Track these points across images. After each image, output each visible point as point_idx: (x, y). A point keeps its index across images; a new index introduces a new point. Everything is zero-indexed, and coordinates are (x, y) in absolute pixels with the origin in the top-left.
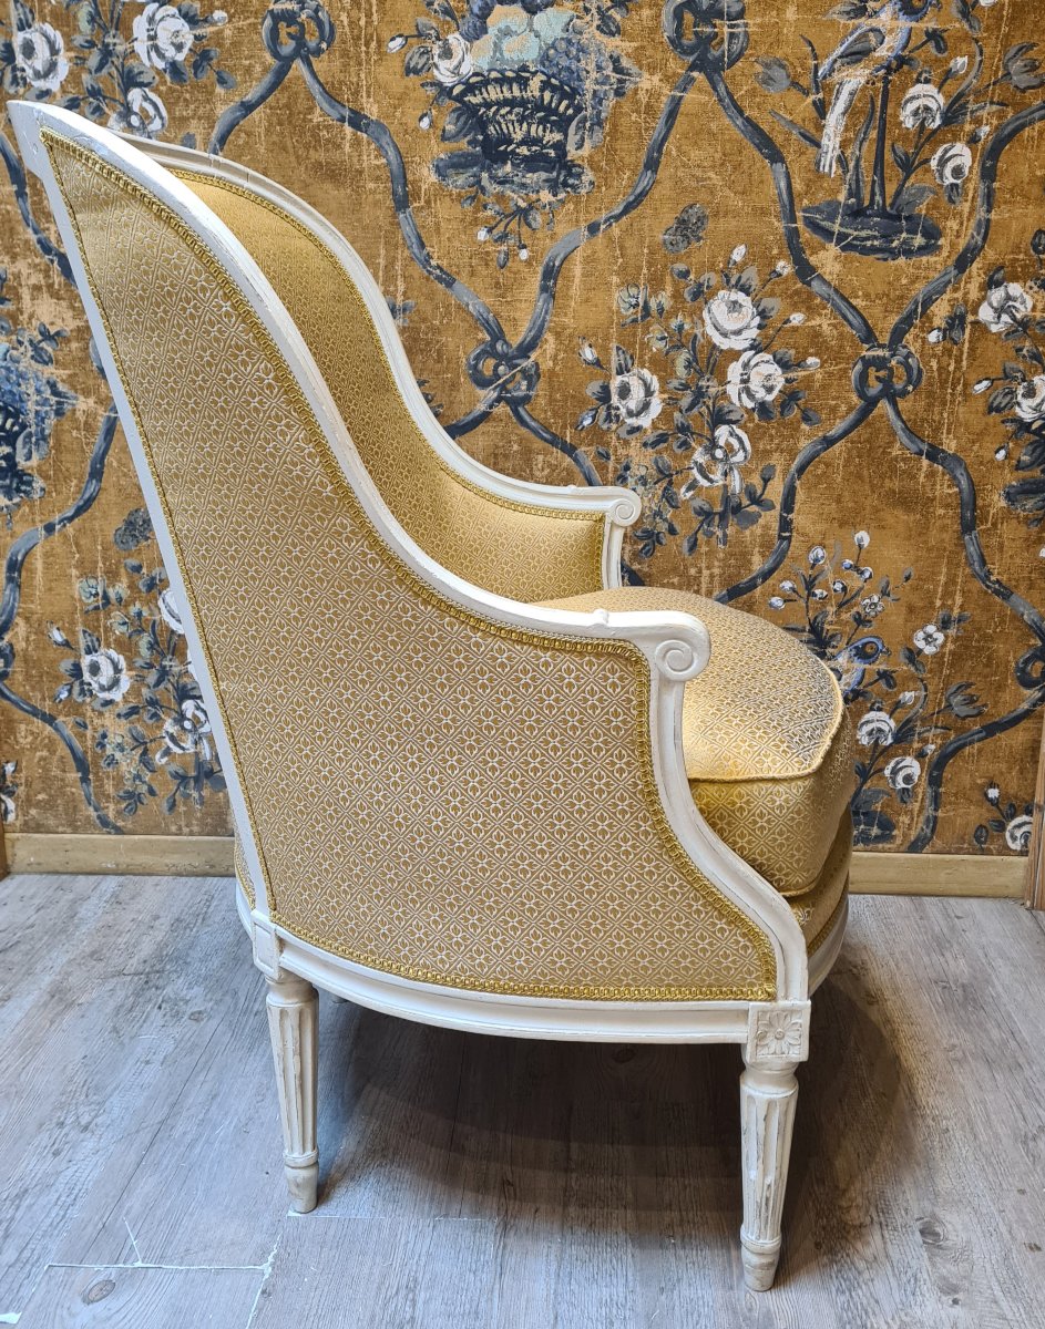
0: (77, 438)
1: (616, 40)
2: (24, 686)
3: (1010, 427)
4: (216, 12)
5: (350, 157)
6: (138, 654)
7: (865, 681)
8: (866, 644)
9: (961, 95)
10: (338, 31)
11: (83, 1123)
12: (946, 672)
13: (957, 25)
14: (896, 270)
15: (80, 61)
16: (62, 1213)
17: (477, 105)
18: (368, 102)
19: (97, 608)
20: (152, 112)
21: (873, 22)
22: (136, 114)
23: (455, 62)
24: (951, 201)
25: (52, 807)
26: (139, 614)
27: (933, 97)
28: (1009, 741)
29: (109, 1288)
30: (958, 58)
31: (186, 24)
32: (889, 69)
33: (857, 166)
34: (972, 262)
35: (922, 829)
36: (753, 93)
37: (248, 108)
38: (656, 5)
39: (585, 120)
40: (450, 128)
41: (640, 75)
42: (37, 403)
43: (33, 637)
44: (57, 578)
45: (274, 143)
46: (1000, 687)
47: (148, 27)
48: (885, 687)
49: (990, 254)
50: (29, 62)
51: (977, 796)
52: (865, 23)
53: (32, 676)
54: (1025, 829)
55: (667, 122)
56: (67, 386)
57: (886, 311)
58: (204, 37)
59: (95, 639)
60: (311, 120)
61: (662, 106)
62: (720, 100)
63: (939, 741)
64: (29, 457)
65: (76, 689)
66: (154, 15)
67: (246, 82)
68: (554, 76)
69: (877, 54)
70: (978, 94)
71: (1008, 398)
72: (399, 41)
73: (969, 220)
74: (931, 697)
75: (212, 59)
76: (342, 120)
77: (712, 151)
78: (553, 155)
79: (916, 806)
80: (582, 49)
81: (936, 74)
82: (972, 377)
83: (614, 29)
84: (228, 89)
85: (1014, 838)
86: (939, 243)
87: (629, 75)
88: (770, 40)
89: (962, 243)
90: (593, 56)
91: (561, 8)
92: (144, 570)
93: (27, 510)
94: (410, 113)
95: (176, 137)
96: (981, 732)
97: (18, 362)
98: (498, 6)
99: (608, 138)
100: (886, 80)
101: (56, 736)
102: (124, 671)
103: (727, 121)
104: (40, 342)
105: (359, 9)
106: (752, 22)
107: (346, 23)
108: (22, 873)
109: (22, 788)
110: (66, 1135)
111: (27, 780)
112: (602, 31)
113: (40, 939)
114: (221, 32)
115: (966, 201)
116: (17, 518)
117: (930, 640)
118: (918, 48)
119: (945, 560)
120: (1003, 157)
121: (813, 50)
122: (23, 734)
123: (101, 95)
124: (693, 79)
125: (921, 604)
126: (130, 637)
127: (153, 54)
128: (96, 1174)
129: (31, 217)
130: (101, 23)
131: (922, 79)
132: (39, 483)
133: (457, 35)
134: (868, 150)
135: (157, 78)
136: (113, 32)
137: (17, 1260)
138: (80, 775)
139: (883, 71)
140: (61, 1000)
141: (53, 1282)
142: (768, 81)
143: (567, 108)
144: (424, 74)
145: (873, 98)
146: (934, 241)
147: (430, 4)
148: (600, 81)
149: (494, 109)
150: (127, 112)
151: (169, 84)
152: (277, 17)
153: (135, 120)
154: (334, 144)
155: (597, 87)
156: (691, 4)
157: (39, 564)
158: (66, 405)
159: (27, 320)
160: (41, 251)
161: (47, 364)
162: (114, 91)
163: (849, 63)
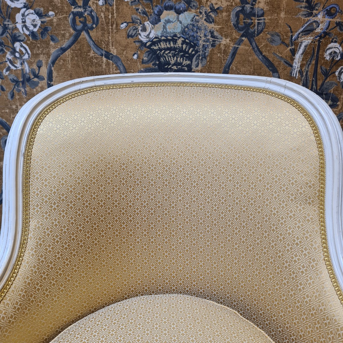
1: (212, 25)
4: (50, 12)
5: (105, 69)
10: (100, 20)
17: (156, 50)
18: (112, 48)
20: (24, 51)
21: (315, 19)
22: (18, 52)
23: (147, 33)
27: (337, 48)
31: (38, 17)
32: (321, 37)
33: (307, 74)
36: (266, 46)
37: (64, 50)
38: (229, 11)
39: (199, 56)
40: (145, 58)
41: (222, 39)
45: (74, 64)
47: (22, 18)
52: (312, 19)
55: (232, 57)
58: (45, 22)
60: (89, 55)
61: (230, 51)
62: (253, 49)
66: (24, 13)
67: (62, 40)
68: (187, 39)
72: (125, 24)
75: (48, 31)
76: (102, 55)
77: (249, 68)
78: (186, 69)
80: (199, 28)
81: (339, 39)
83: (211, 20)
84: (55, 42)
86: (338, 104)
87: (217, 38)
88: (274, 25)
90: (203, 31)
91: (190, 12)
94: (129, 53)
95: (34, 61)
98: (165, 11)
99: (208, 63)
100: (319, 41)
103: (256, 57)
105: (109, 11)
106: (267, 18)
107: (103, 17)
112: (207, 21)
114: (52, 20)
118: (332, 29)
121: (291, 29)
123: (3, 45)
124: (243, 40)
127: (24, 29)
130: (3, 16)
131: (334, 41)
133: (148, 22)
134: (311, 68)
135: (26, 38)
136: (7, 20)
142: (272, 41)
143: (192, 51)
144: (135, 38)
145: (313, 48)
146: (335, 103)
147: (138, 10)
148: (205, 41)
149: (163, 51)
150: (14, 51)
151: (31, 40)
152: (75, 14)
153: (17, 55)
154: (99, 64)
155: (204, 43)
156: (243, 11)
162: (8, 43)
163: (305, 35)
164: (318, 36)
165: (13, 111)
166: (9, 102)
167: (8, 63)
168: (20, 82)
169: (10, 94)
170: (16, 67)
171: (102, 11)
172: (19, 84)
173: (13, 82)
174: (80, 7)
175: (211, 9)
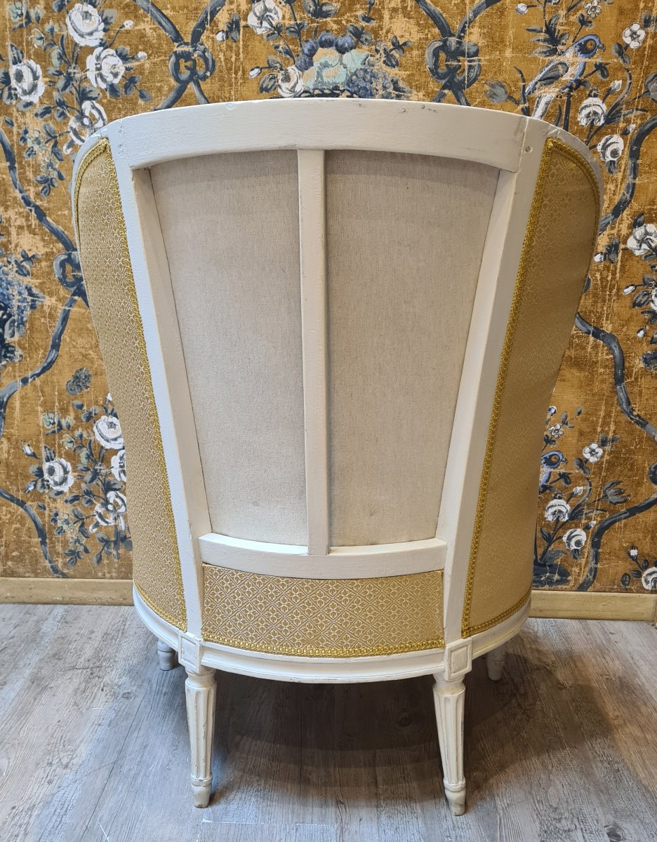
0: (44, 323)
1: (396, 70)
2: (6, 482)
3: (647, 316)
4: (140, 52)
6: (79, 461)
7: (551, 480)
8: (552, 455)
9: (617, 105)
10: (218, 64)
11: (64, 763)
12: (604, 474)
13: (615, 60)
15: (52, 84)
16: (59, 820)
19: (54, 432)
20: (97, 116)
21: (561, 59)
22: (87, 117)
23: (292, 84)
24: (610, 172)
25: (21, 561)
26: (81, 436)
27: (599, 106)
28: (644, 519)
30: (616, 81)
31: (120, 60)
32: (571, 88)
34: (623, 211)
35: (587, 576)
36: (483, 103)
38: (422, 48)
41: (411, 92)
42: (19, 301)
43: (12, 451)
44: (29, 412)
46: (639, 484)
47: (96, 62)
48: (564, 484)
49: (635, 206)
50: (20, 85)
51: (623, 554)
52: (556, 59)
53: (11, 476)
54: (654, 576)
56: (38, 290)
58: (132, 68)
59: (52, 452)
63: (599, 519)
64: (13, 335)
65: (39, 484)
67: (158, 97)
68: (355, 93)
69: (563, 79)
70: (628, 104)
71: (646, 298)
72: (257, 71)
73: (621, 184)
74: (594, 490)
75: (136, 82)
79: (583, 561)
80: (373, 76)
81: (601, 91)
82: (623, 284)
83: (394, 63)
84: (146, 101)
85: (647, 582)
87: (404, 92)
88: (495, 70)
89: (617, 199)
90: (380, 80)
91: (360, 50)
92: (85, 408)
93: (11, 369)
96: (626, 513)
97: (7, 275)
98: (320, 49)
100: (569, 95)
101: (26, 515)
102: (70, 473)
104: (22, 262)
105: (231, 51)
106: (483, 59)
107: (222, 60)
108: (2, 603)
109: (3, 548)
110: (55, 770)
111: (6, 543)
112: (387, 64)
113: (20, 646)
114: (143, 65)
115: (620, 171)
116: (4, 374)
117: (594, 453)
118: (590, 75)
119: (605, 402)
120: (644, 144)
121: (522, 76)
122: (4, 513)
123: (64, 105)
124: (445, 95)
125: (588, 430)
126: (74, 451)
127: (99, 79)
128: (77, 795)
129: (18, 182)
130: (66, 59)
131: (592, 95)
132: (18, 352)
133: (294, 67)
135: (101, 94)
136: (73, 65)
138: (40, 539)
139: (567, 89)
140: (39, 685)
142: (493, 95)
144: (272, 91)
145: (560, 107)
147: (277, 47)
148: (385, 96)
150: (81, 115)
151: (108, 98)
152: (179, 56)
153: (86, 121)
156: (444, 47)
157: (17, 404)
158: (37, 303)
159: (14, 248)
160: (24, 204)
161: (26, 276)
162: (73, 102)
164: (567, 87)
167: (71, 134)
170: (82, 141)
171: (221, 50)
174: (187, 44)
175: (393, 44)
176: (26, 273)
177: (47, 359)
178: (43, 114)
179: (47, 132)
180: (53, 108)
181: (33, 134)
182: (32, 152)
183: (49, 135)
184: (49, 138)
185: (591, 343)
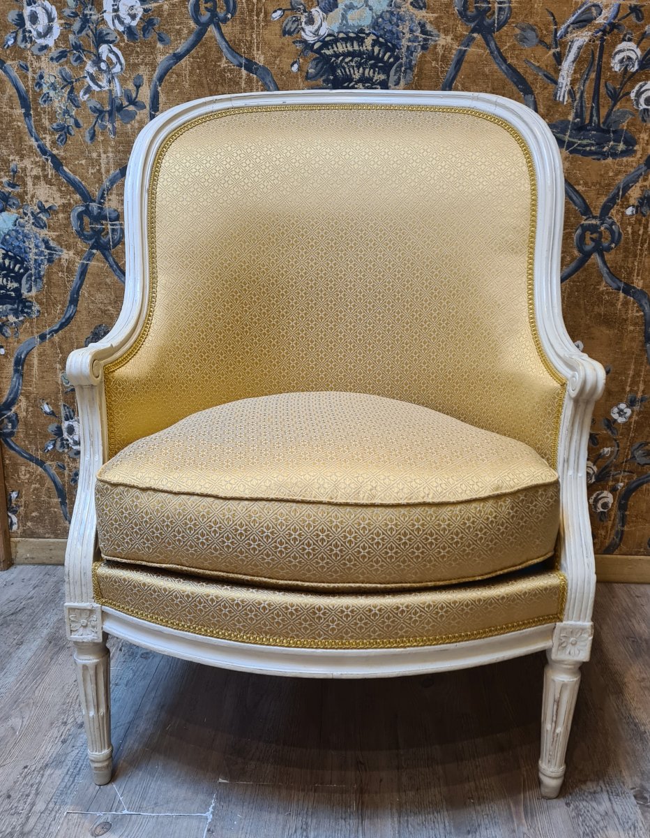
0: (62, 277)
1: (423, 13)
2: (24, 441)
10: (239, 6)
11: (79, 722)
12: (632, 435)
14: (606, 166)
15: (67, 26)
16: (72, 779)
17: (329, 55)
18: (257, 54)
19: (73, 390)
20: (115, 60)
22: (104, 61)
23: (316, 27)
24: (643, 120)
25: (41, 521)
27: (633, 50)
29: (107, 827)
31: (138, 2)
32: (604, 32)
33: (581, 97)
35: (614, 539)
36: (513, 48)
37: (178, 57)
39: (401, 66)
40: (311, 71)
41: (438, 36)
42: (36, 254)
43: (31, 409)
44: (47, 369)
45: (195, 81)
47: (113, 3)
48: (591, 444)
50: (34, 27)
53: (30, 435)
55: (455, 67)
56: (55, 243)
57: (598, 194)
58: (150, 10)
59: (71, 410)
60: (220, 66)
61: (453, 56)
62: (491, 53)
63: (626, 481)
64: (30, 290)
65: (59, 443)
67: (177, 40)
68: (381, 36)
69: (597, 22)
72: (279, 12)
74: (622, 451)
75: (155, 25)
76: (240, 65)
77: (485, 86)
79: (610, 523)
80: (401, 18)
81: (636, 35)
83: (422, 5)
84: (165, 44)
86: (635, 148)
87: (432, 35)
88: (525, 12)
90: (407, 22)
93: (28, 325)
94: (285, 61)
95: (130, 77)
97: (24, 227)
99: (416, 78)
100: (602, 39)
101: (45, 474)
103: (496, 67)
104: (39, 213)
107: (244, 1)
108: (22, 564)
109: (22, 508)
110: (69, 730)
111: (25, 503)
112: (414, 6)
113: (38, 606)
114: (161, 6)
116: (21, 330)
117: (622, 413)
118: (623, 18)
119: (634, 360)
121: (554, 19)
122: (23, 473)
123: (81, 49)
124: (474, 38)
125: (616, 390)
127: (116, 21)
129: (34, 130)
130: (83, 0)
131: (626, 38)
132: (36, 307)
133: (317, 9)
134: (590, 86)
135: (118, 37)
136: (90, 6)
137: (46, 809)
138: (60, 500)
139: (600, 33)
140: (56, 645)
141: (71, 823)
142: (523, 39)
143: (389, 58)
144: (295, 35)
145: (593, 51)
146: (631, 147)
148: (412, 39)
149: (341, 58)
150: (98, 60)
151: (126, 41)
153: (103, 66)
154: (234, 81)
155: (410, 44)
157: (36, 361)
158: (54, 255)
159: (30, 199)
160: (40, 153)
161: (43, 228)
162: (90, 46)
163: (577, 28)
164: (600, 30)
165: (93, 163)
166: (87, 147)
167: (88, 79)
168: (105, 112)
169: (89, 133)
170: (100, 87)
172: (104, 116)
173: (94, 112)
176: (43, 225)
177: (65, 315)
178: (58, 59)
179: (62, 76)
180: (69, 51)
181: (49, 80)
182: (47, 99)
183: (65, 80)
184: (65, 83)
185: (621, 300)
